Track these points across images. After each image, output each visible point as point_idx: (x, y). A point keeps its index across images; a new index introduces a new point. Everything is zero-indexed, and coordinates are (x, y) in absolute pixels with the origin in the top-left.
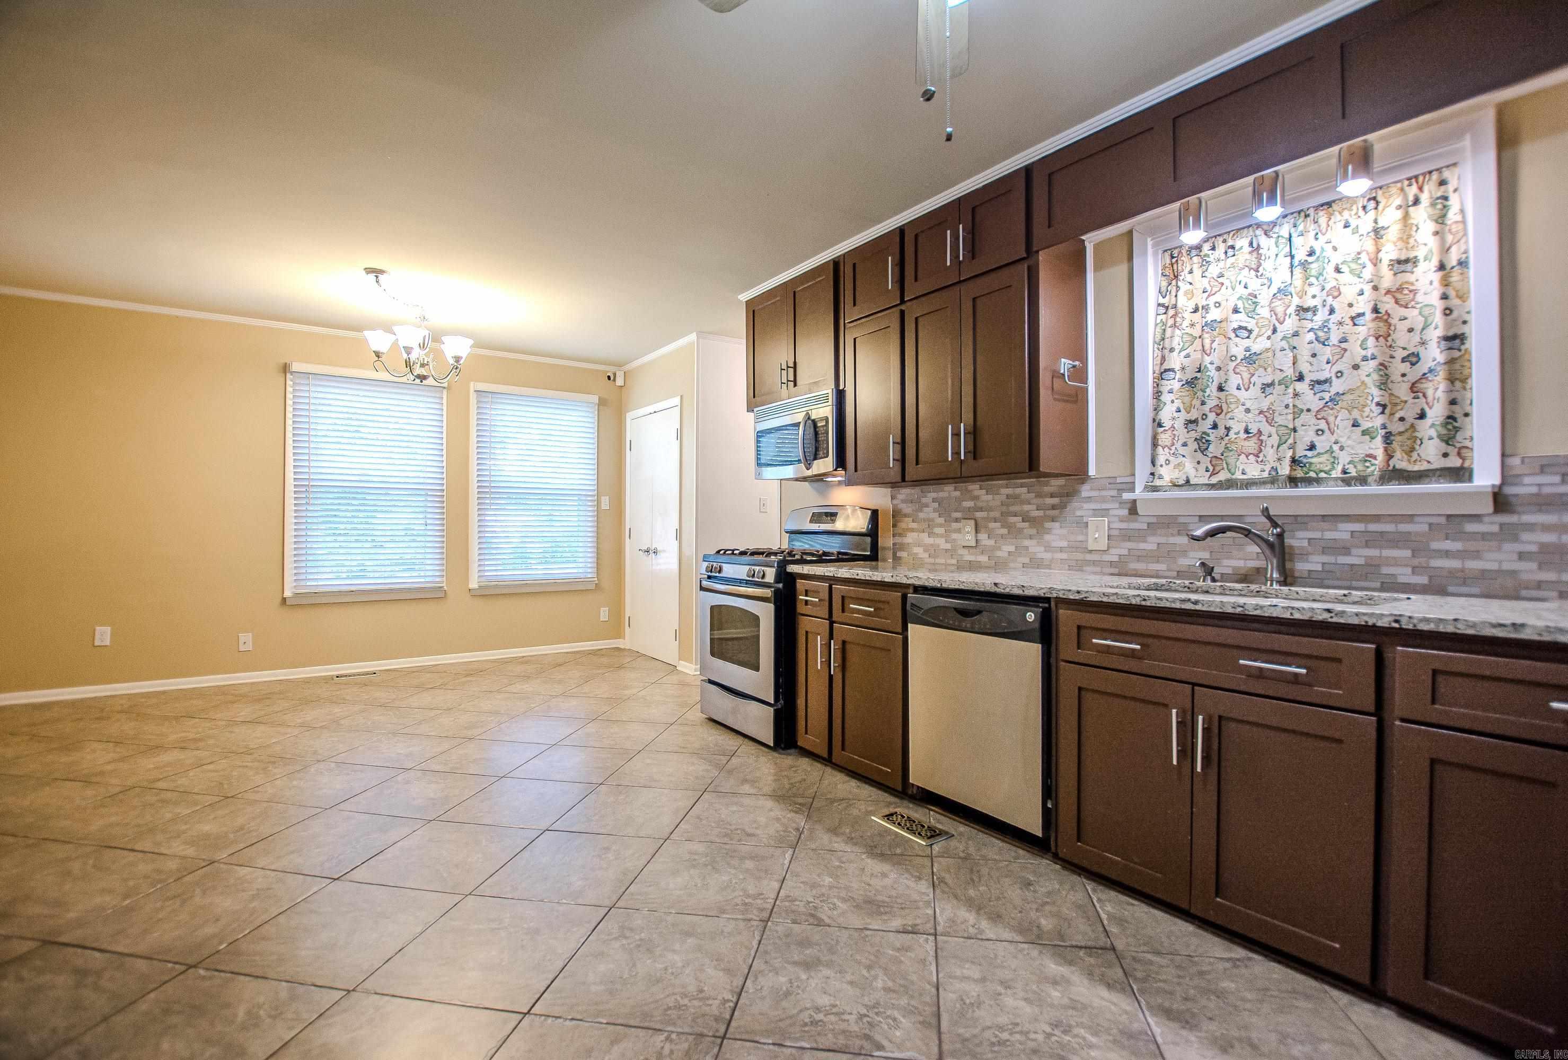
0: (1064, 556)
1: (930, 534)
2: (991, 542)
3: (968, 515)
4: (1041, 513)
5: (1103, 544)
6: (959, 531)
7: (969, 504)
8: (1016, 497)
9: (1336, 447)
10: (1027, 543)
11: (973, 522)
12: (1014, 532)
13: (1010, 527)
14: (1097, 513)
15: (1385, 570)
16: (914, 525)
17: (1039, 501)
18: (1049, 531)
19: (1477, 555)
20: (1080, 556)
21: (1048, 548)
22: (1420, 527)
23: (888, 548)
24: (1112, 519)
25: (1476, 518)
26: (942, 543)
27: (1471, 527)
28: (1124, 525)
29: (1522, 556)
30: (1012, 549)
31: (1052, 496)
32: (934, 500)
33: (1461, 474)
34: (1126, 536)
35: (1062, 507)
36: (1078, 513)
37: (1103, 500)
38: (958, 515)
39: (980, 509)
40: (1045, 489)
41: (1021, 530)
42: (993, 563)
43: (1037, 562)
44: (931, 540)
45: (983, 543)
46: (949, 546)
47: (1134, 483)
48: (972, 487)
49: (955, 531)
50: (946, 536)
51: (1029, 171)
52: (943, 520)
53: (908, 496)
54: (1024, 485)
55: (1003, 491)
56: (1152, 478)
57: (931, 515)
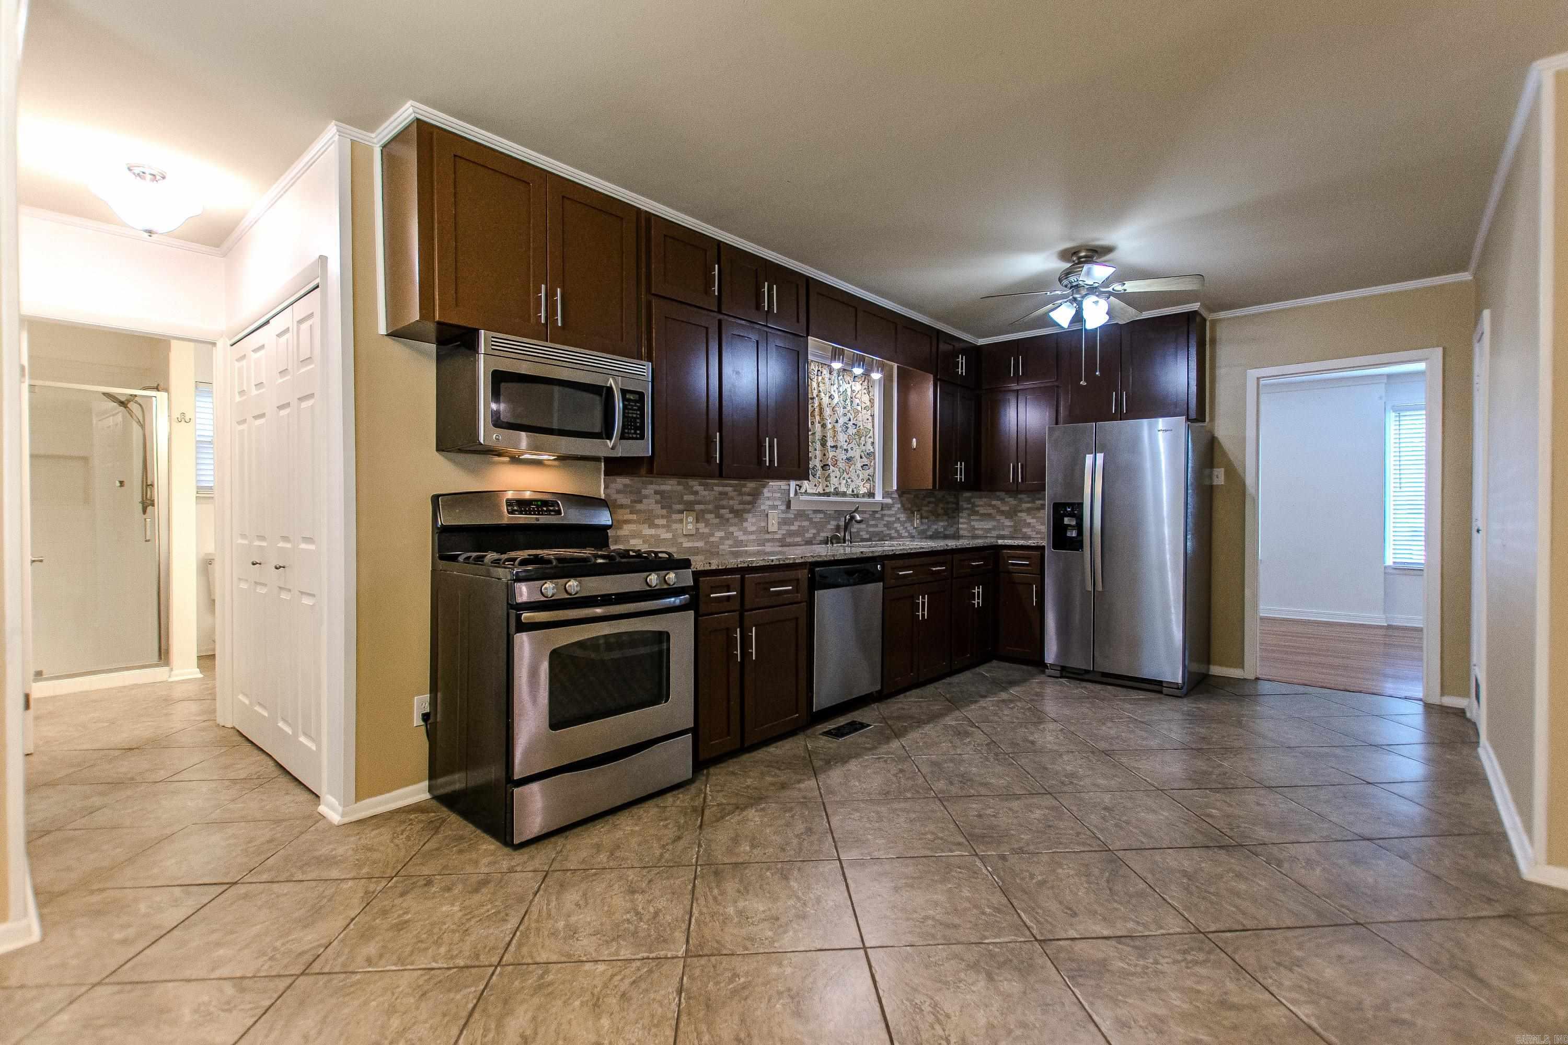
0: (753, 537)
1: (652, 525)
2: (707, 530)
3: (689, 507)
4: (741, 507)
5: (776, 528)
6: (681, 521)
7: (691, 498)
8: (726, 494)
9: (849, 480)
10: (731, 529)
11: (694, 514)
12: (724, 522)
13: (719, 516)
14: (771, 507)
15: (861, 533)
16: (634, 517)
17: (740, 498)
18: (746, 520)
19: (876, 526)
20: (764, 536)
21: (746, 532)
22: (867, 516)
24: (779, 512)
25: (877, 512)
26: (664, 534)
27: (877, 516)
28: (783, 516)
29: (885, 525)
30: (722, 534)
31: (747, 494)
32: (656, 492)
33: (871, 494)
34: (785, 522)
35: (753, 503)
36: (763, 507)
37: (775, 498)
38: (680, 507)
39: (699, 503)
40: (744, 489)
41: (728, 520)
42: (708, 547)
43: (739, 543)
44: (652, 531)
45: (701, 531)
46: (669, 536)
47: (789, 489)
48: (695, 484)
49: (676, 522)
50: (667, 527)
51: (808, 280)
52: (664, 512)
53: (625, 486)
54: (731, 485)
55: (716, 488)
56: (798, 488)
57: (650, 508)
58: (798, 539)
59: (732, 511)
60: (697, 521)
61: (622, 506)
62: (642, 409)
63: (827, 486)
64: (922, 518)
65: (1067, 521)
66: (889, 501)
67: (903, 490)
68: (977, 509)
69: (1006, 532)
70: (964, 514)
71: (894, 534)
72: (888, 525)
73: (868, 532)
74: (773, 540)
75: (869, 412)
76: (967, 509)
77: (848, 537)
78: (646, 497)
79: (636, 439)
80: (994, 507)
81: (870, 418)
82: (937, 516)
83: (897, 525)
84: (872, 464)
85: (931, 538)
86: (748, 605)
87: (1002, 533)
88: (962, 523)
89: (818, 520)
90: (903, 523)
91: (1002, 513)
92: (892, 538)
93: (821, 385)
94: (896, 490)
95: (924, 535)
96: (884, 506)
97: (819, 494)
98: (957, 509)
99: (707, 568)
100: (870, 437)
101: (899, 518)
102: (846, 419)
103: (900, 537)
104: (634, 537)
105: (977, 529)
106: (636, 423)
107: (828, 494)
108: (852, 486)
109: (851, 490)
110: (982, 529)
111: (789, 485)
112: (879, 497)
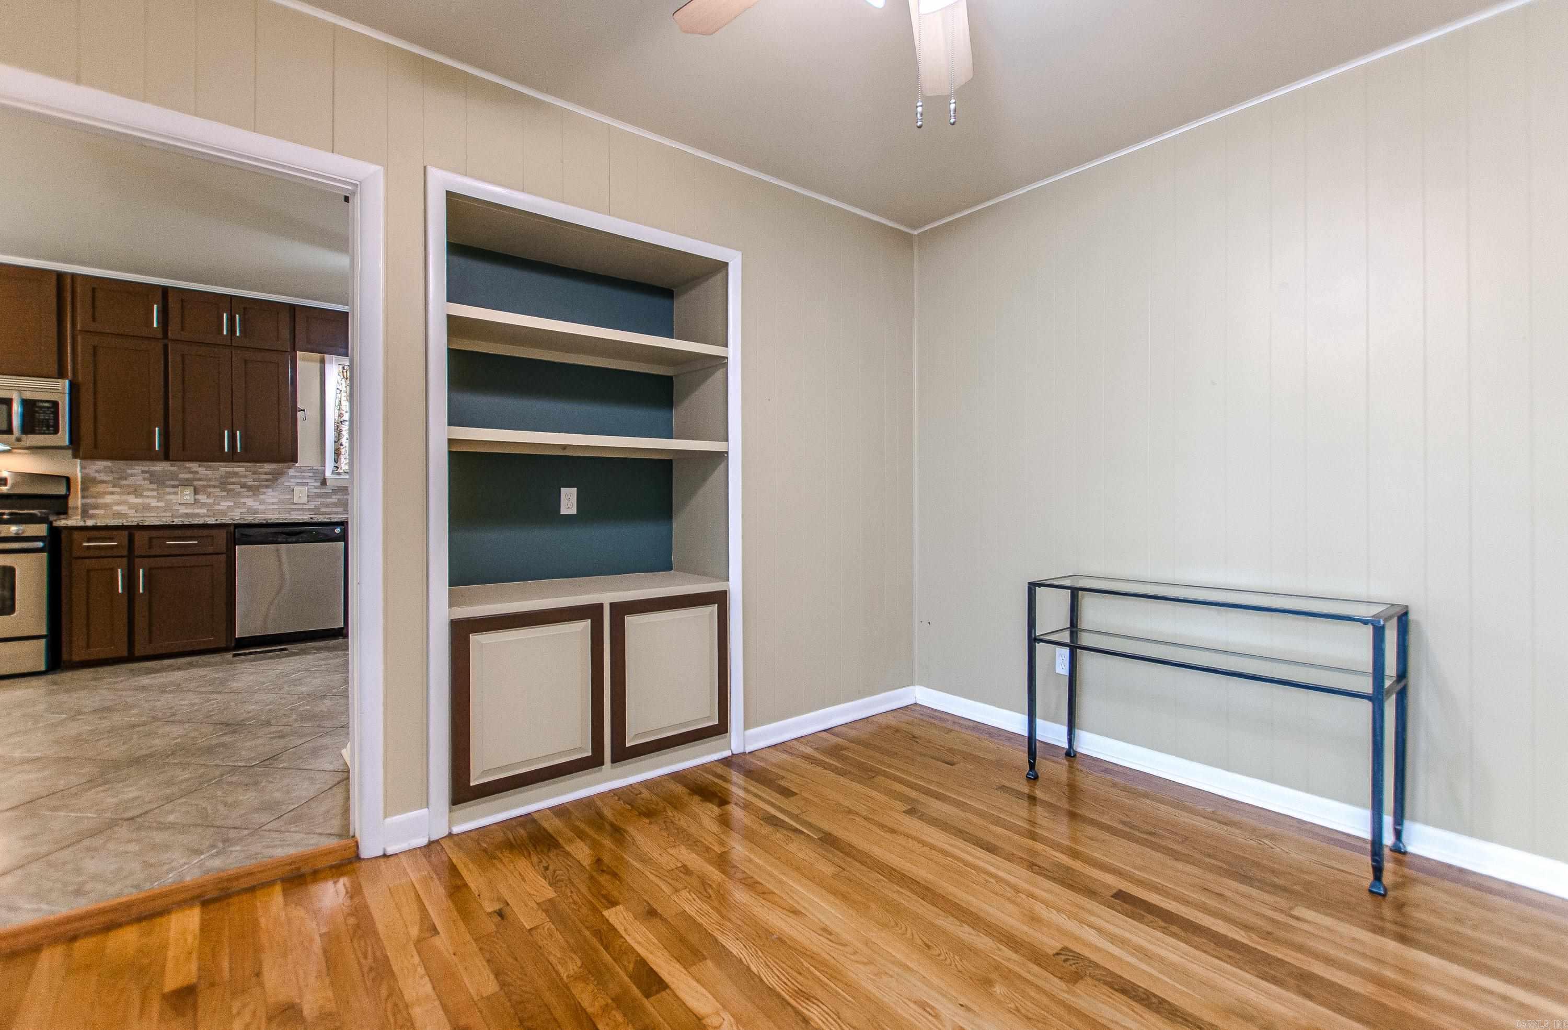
0: (276, 507)
1: (138, 497)
2: (210, 501)
3: (186, 483)
4: (256, 483)
5: (305, 500)
6: (176, 493)
7: (190, 476)
8: (236, 474)
10: (243, 500)
11: (192, 488)
12: (233, 494)
13: (229, 491)
14: (298, 484)
16: (118, 490)
17: (255, 476)
18: (264, 493)
20: (287, 506)
21: (263, 503)
23: (76, 508)
24: (310, 487)
26: (154, 503)
28: (316, 491)
30: (231, 504)
31: (266, 474)
32: (143, 472)
34: (319, 496)
35: (275, 480)
36: (286, 484)
37: (304, 477)
39: (199, 480)
40: (261, 470)
41: (239, 493)
42: (211, 513)
43: (253, 511)
44: (139, 501)
45: (202, 501)
46: (161, 504)
47: (324, 471)
48: (194, 466)
49: (169, 494)
50: (159, 499)
51: (294, 307)
52: (154, 486)
53: (105, 467)
54: (243, 467)
55: (221, 469)
56: (335, 469)
57: (138, 483)
59: (244, 486)
60: (197, 493)
61: (103, 482)
62: (54, 413)
78: (131, 475)
79: (49, 433)
104: (119, 504)
106: (48, 423)
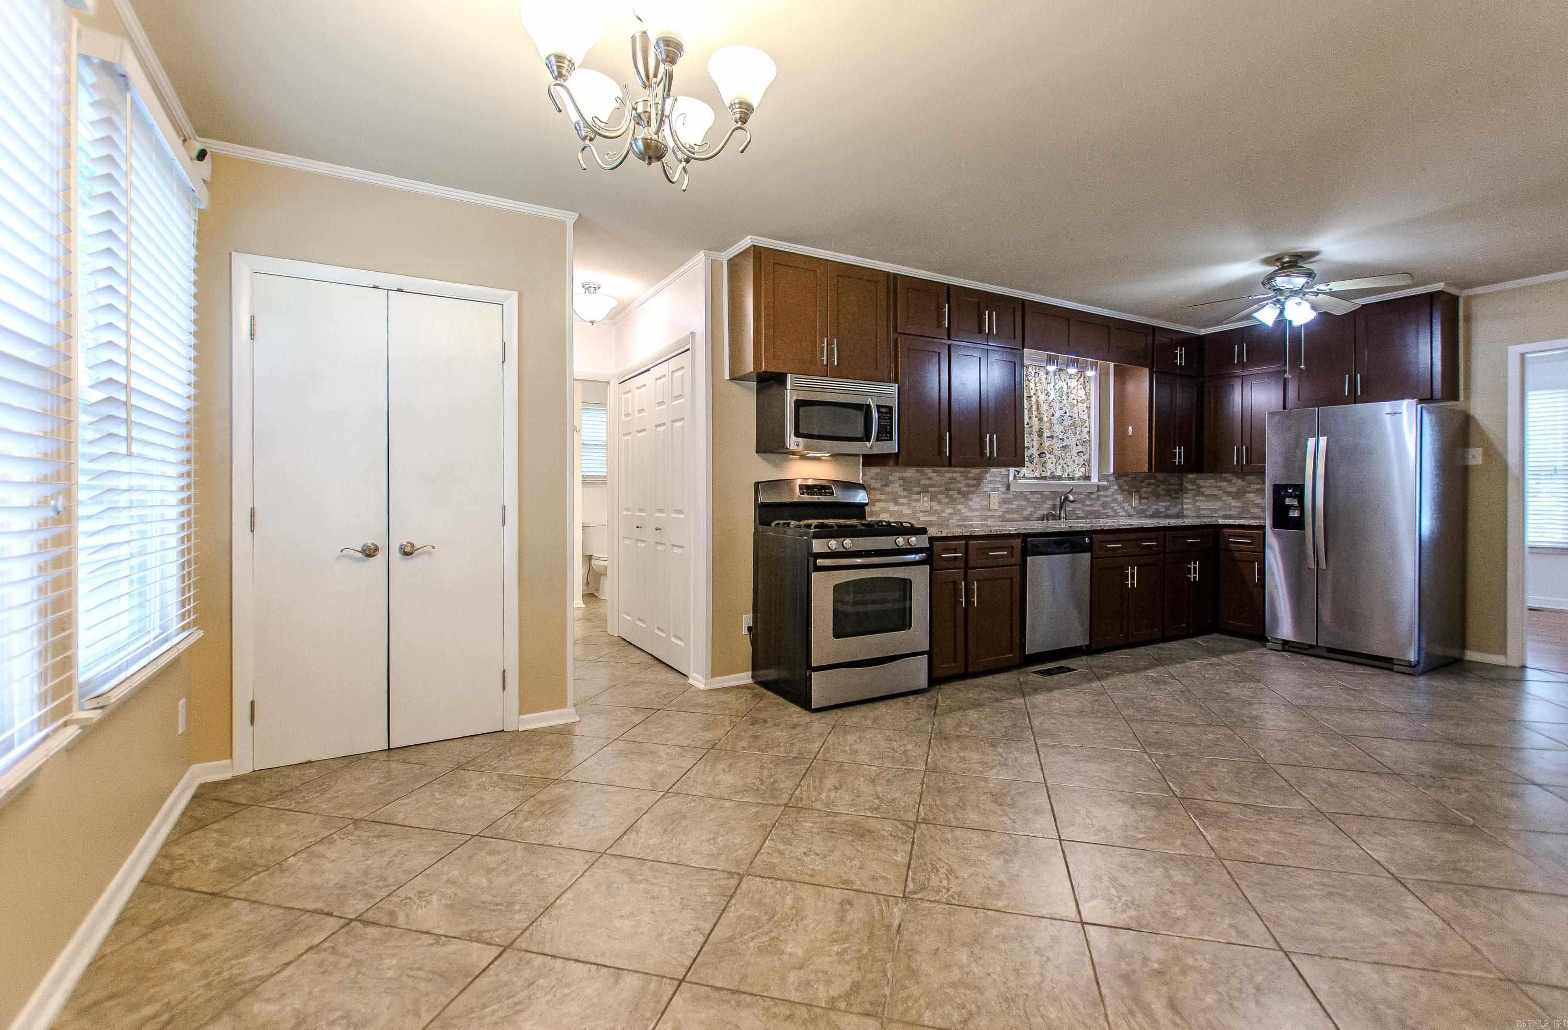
0: (978, 513)
1: (897, 503)
2: (938, 508)
3: (925, 490)
4: (967, 489)
5: (996, 506)
6: (919, 500)
7: (927, 482)
8: (955, 479)
9: (1065, 466)
10: (959, 507)
11: (929, 495)
12: (953, 500)
13: (948, 496)
14: (992, 489)
15: (1076, 512)
16: (883, 497)
17: (966, 482)
18: (971, 500)
19: (1091, 505)
20: (986, 513)
21: (971, 510)
22: (1082, 496)
24: (1000, 493)
25: (1092, 493)
26: (906, 510)
27: (1093, 496)
28: (1003, 496)
29: (1101, 505)
30: (952, 511)
31: (972, 479)
32: (900, 478)
33: (1088, 478)
34: (1005, 501)
35: (977, 486)
36: (985, 489)
37: (996, 482)
38: (918, 489)
39: (932, 486)
40: (969, 475)
41: (956, 499)
42: (940, 521)
43: (965, 518)
44: (897, 508)
45: (934, 508)
46: (910, 511)
47: (1008, 475)
48: (928, 471)
49: (915, 501)
50: (909, 504)
51: (1023, 302)
52: (905, 493)
53: (877, 474)
54: (958, 472)
55: (947, 475)
56: (1016, 473)
57: (895, 490)
58: (1016, 516)
59: (959, 492)
60: (932, 500)
61: (874, 489)
62: (891, 418)
63: (1043, 471)
64: (1141, 498)
65: (1288, 501)
66: (1104, 483)
67: (1120, 473)
68: (1203, 490)
69: (1233, 512)
70: (1190, 495)
71: (1111, 513)
72: (1104, 505)
73: (1083, 511)
74: (993, 516)
75: (1085, 405)
76: (1191, 490)
77: (1063, 515)
78: (892, 482)
79: (887, 440)
80: (1220, 488)
81: (1086, 410)
82: (1157, 496)
83: (1115, 505)
84: (1088, 450)
85: (1151, 517)
86: (971, 564)
87: (1228, 513)
88: (1187, 504)
89: (1036, 500)
90: (1119, 504)
91: (1229, 494)
92: (1108, 517)
93: (1038, 384)
94: (1114, 473)
95: (1142, 514)
96: (1099, 488)
97: (1036, 478)
98: (1181, 490)
99: (939, 535)
100: (1086, 427)
101: (1116, 499)
102: (1062, 412)
103: (1117, 515)
104: (885, 512)
105: (1204, 509)
106: (886, 429)
107: (1045, 478)
108: (1068, 470)
109: (1066, 473)
110: (1207, 509)
111: (1009, 470)
112: (1095, 480)
